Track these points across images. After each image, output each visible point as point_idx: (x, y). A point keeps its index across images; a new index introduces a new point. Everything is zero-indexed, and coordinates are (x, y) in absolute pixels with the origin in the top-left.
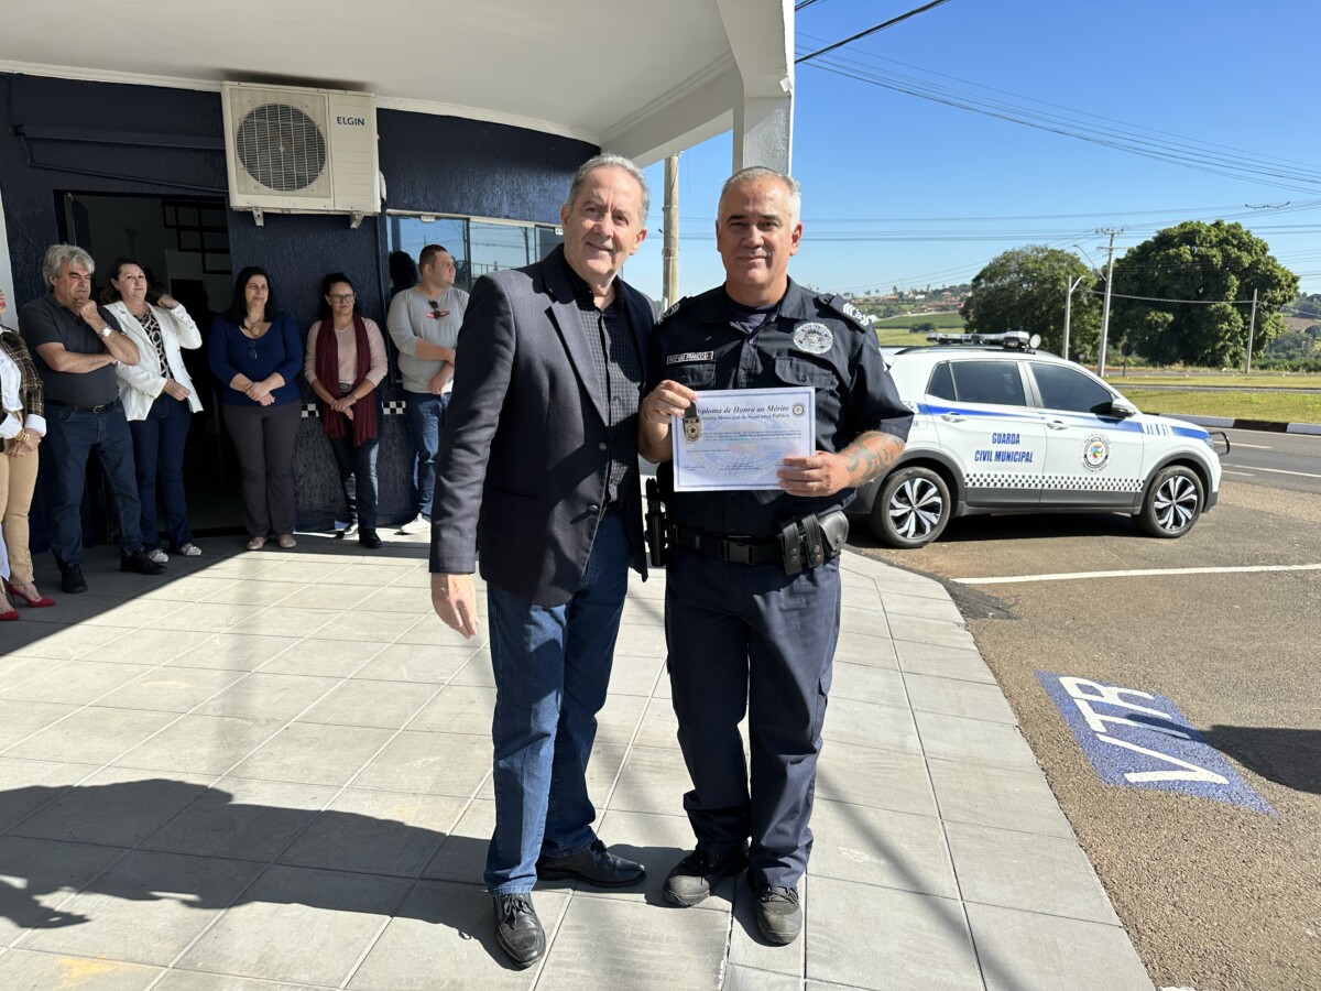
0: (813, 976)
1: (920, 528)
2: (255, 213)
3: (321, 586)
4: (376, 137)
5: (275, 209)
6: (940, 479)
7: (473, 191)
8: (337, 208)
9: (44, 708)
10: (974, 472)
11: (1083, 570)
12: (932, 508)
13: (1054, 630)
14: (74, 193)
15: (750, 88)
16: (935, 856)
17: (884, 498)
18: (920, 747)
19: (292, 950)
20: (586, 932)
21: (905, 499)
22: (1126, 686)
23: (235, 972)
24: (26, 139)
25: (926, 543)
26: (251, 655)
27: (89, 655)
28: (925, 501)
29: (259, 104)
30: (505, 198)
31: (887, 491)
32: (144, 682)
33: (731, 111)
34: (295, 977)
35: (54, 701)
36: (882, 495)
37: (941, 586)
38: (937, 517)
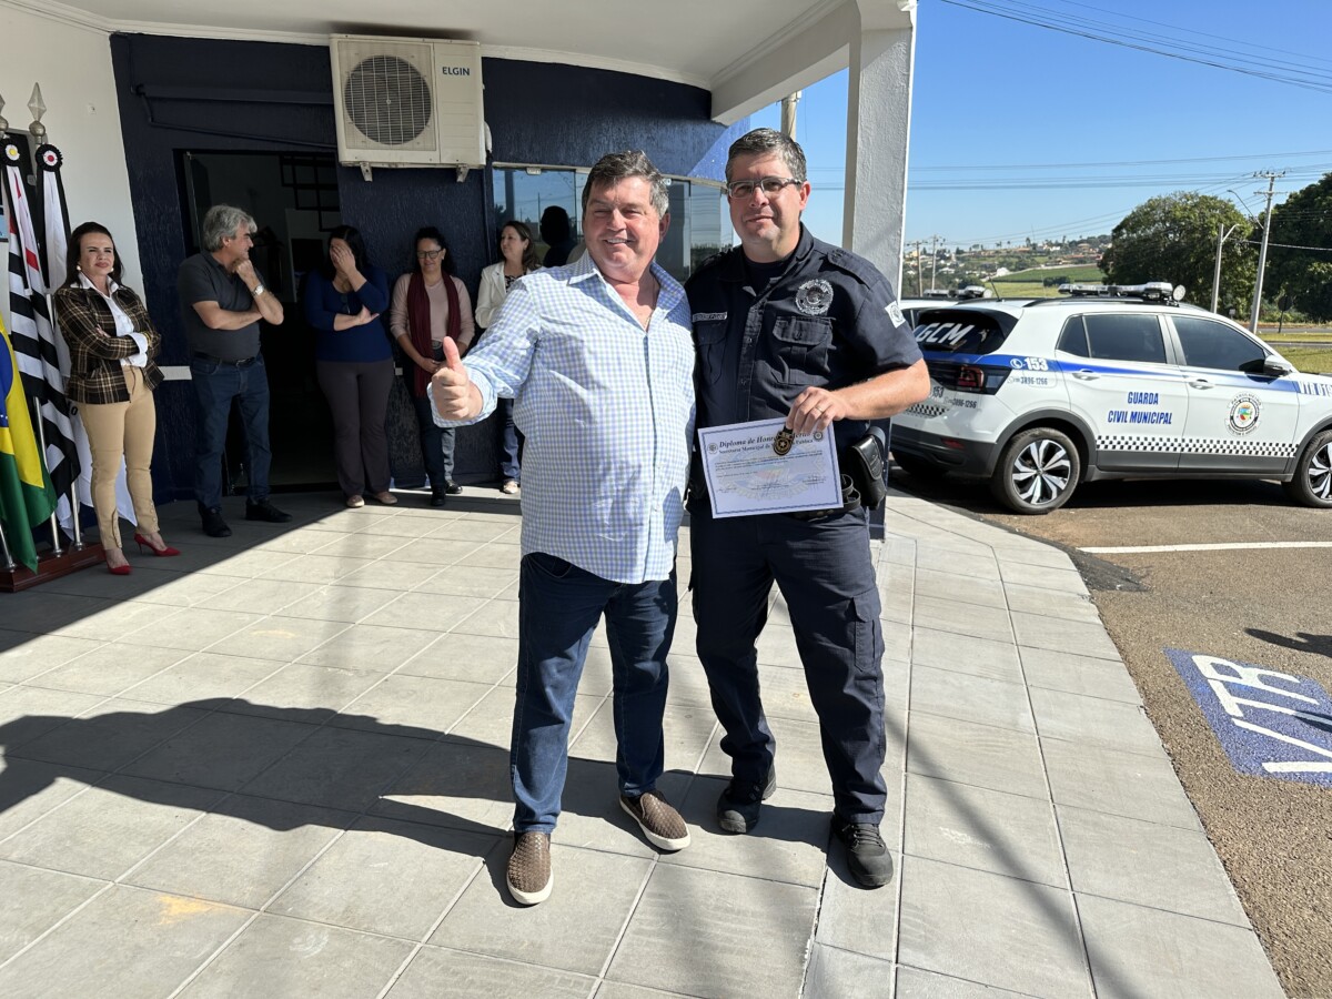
0: (906, 961)
1: (1046, 493)
2: (364, 169)
3: (427, 541)
4: (481, 87)
5: (383, 163)
6: (1069, 441)
7: (579, 141)
8: (443, 161)
9: (160, 653)
10: (1107, 434)
11: (1224, 541)
12: (1060, 472)
13: (1188, 604)
14: (192, 151)
15: (867, 21)
16: (1045, 841)
17: (1008, 460)
18: (1033, 725)
19: (377, 901)
20: (669, 901)
21: (1030, 462)
22: (1267, 668)
23: (323, 920)
24: (147, 98)
25: (1051, 509)
26: (355, 607)
27: (205, 603)
28: (1053, 463)
29: (367, 56)
31: (1011, 453)
32: (254, 631)
33: (848, 45)
34: (378, 928)
35: (170, 646)
36: (1005, 457)
37: (1066, 555)
38: (1065, 482)
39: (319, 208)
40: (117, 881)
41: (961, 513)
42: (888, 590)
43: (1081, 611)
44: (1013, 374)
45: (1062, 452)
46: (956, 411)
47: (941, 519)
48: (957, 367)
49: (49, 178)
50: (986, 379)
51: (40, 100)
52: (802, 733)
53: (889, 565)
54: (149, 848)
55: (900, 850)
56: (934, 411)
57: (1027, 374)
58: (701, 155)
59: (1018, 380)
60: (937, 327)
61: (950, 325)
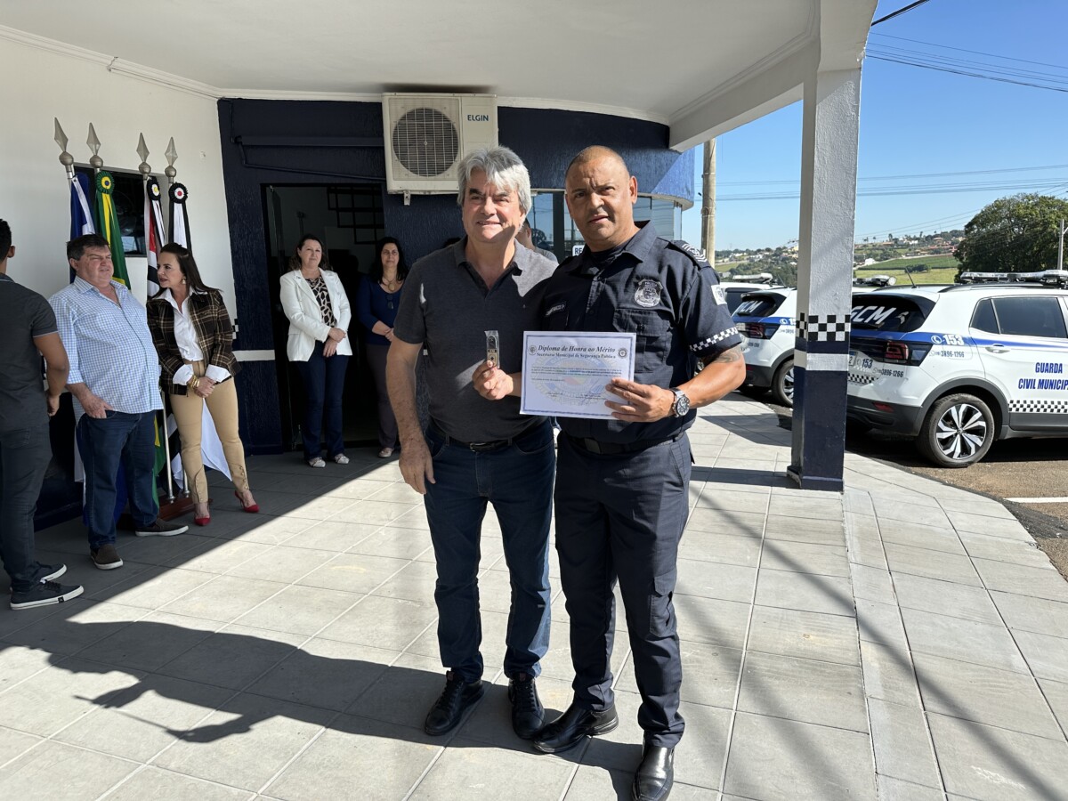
1: (965, 449)
2: (406, 195)
4: (497, 130)
5: (420, 191)
6: (984, 404)
9: (261, 585)
10: (1015, 396)
12: (977, 431)
14: (274, 185)
15: (823, 65)
17: (932, 421)
18: (1026, 666)
21: (951, 422)
24: (243, 146)
25: (971, 463)
26: (411, 546)
27: (288, 541)
28: (969, 425)
29: (410, 109)
31: (935, 415)
32: (333, 566)
33: (803, 84)
35: (268, 579)
36: (929, 419)
37: (1001, 505)
38: (982, 440)
39: (355, 227)
40: (259, 792)
41: (897, 468)
42: (859, 538)
43: (1034, 557)
44: (934, 348)
45: (979, 415)
46: (884, 379)
47: (881, 473)
48: (883, 343)
49: (178, 208)
50: (910, 353)
51: (174, 149)
52: (821, 672)
53: (853, 514)
54: (281, 762)
55: (942, 788)
56: (865, 380)
57: (946, 348)
58: (662, 176)
59: (938, 353)
60: (863, 309)
61: (873, 308)
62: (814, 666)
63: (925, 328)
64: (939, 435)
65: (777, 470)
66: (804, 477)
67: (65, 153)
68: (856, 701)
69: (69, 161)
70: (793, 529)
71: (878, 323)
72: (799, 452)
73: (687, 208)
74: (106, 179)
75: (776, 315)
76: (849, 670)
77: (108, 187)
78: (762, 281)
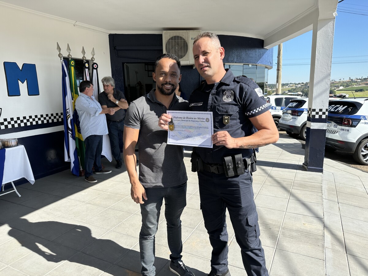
8: (191, 63)
9: (119, 196)
15: (321, 16)
17: (360, 148)
24: (117, 50)
29: (171, 36)
30: (235, 57)
31: (361, 146)
33: (312, 24)
36: (359, 146)
40: (114, 264)
41: (344, 164)
42: (327, 190)
44: (362, 121)
46: (342, 132)
47: (338, 166)
48: (341, 119)
49: (95, 71)
50: (352, 123)
51: (94, 52)
53: (326, 181)
56: (334, 132)
57: (366, 121)
58: (260, 58)
59: (363, 123)
60: (335, 106)
61: (339, 106)
62: (306, 235)
63: (358, 113)
64: (362, 153)
65: (299, 164)
66: (309, 167)
67: (60, 53)
68: (321, 249)
69: (61, 56)
70: (303, 186)
71: (340, 111)
72: (307, 158)
73: (270, 69)
74: (73, 62)
75: (302, 108)
76: (319, 237)
77: (73, 65)
78: (298, 95)
